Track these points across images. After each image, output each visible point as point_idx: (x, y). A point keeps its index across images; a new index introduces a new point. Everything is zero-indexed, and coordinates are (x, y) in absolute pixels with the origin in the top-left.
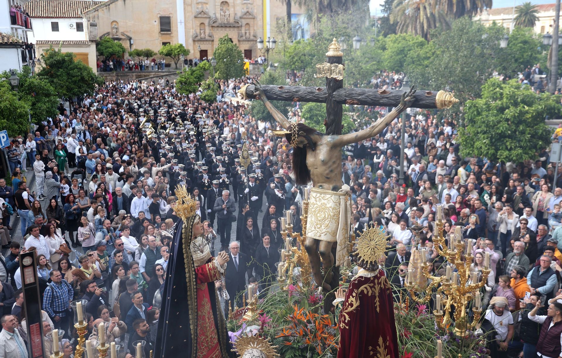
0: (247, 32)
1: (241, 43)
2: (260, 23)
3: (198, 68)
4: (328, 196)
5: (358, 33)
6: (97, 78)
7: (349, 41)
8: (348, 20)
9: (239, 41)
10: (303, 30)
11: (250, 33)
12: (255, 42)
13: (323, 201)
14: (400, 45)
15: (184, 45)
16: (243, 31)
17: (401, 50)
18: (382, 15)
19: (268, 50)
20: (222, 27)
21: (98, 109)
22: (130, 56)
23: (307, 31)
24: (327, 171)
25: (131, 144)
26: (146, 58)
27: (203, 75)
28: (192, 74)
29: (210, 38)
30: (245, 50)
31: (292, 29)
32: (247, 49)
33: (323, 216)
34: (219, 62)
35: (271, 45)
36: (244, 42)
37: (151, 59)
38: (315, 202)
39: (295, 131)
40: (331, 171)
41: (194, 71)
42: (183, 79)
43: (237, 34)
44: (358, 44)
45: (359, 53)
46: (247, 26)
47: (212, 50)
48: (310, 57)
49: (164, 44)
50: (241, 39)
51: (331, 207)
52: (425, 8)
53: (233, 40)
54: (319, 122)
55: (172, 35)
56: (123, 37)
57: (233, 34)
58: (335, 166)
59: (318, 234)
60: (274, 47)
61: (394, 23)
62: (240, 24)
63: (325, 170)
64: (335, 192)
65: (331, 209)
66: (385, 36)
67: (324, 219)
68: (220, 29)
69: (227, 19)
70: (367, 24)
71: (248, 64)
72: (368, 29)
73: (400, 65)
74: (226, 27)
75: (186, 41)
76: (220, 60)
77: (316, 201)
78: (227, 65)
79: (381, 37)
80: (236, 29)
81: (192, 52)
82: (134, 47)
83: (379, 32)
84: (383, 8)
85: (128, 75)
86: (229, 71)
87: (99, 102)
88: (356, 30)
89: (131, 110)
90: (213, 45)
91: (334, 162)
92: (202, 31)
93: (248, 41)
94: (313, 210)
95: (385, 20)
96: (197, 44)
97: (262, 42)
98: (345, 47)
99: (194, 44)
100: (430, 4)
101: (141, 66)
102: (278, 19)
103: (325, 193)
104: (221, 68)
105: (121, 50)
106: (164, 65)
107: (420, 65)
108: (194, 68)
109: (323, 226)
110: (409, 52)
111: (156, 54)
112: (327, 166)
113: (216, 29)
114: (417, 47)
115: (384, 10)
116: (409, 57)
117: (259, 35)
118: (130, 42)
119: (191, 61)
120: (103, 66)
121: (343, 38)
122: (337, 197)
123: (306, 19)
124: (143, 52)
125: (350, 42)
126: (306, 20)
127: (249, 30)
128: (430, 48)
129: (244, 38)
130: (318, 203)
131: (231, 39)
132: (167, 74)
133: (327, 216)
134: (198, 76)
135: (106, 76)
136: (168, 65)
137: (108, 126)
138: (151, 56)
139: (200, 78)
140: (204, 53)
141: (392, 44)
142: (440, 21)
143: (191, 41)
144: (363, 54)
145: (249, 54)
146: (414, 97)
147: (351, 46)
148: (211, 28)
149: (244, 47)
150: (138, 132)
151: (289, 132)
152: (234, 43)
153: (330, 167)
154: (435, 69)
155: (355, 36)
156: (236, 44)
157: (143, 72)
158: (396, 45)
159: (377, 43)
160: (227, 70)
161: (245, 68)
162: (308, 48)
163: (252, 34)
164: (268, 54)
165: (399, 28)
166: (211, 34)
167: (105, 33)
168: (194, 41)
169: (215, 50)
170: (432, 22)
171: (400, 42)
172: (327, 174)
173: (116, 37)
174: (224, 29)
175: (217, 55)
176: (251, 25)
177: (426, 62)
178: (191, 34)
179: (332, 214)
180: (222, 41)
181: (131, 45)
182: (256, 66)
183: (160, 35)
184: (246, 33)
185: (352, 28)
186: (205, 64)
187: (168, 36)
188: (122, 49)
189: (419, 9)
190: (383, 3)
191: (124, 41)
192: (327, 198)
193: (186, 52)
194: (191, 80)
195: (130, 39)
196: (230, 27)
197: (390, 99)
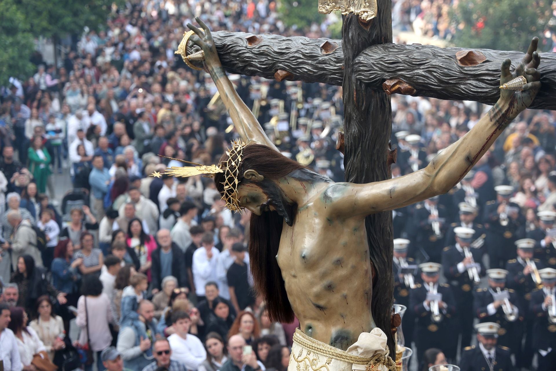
24: (316, 289)
39: (232, 168)
40: (330, 288)
58: (342, 272)
63: (312, 284)
77: (299, 368)
91: (339, 263)
103: (317, 351)
112: (317, 272)
122: (343, 366)
151: (215, 169)
153: (324, 275)
172: (318, 296)
192: (319, 366)
197: (483, 81)
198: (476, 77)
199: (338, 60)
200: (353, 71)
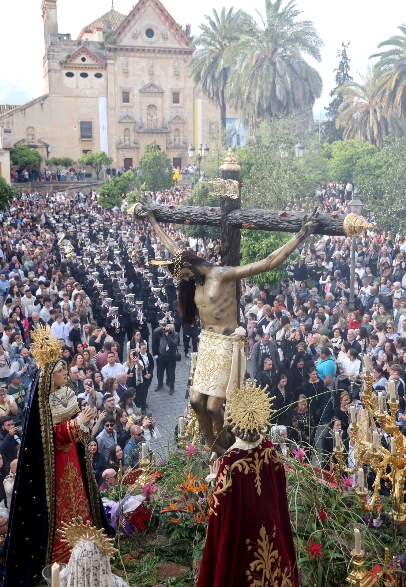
0: (177, 138)
1: (170, 150)
2: (191, 128)
3: (123, 178)
4: (219, 341)
5: (300, 139)
6: (11, 190)
7: (290, 148)
8: (290, 125)
9: (167, 148)
10: (238, 136)
11: (179, 139)
12: (185, 150)
13: (213, 347)
14: (348, 152)
15: (107, 153)
16: (172, 138)
17: (349, 158)
18: (326, 119)
19: (200, 159)
20: (149, 132)
21: (11, 224)
22: (47, 165)
23: (243, 137)
24: (216, 311)
25: (48, 263)
26: (64, 167)
27: (128, 186)
28: (115, 186)
29: (135, 145)
30: (174, 159)
31: (227, 135)
32: (176, 157)
33: (212, 365)
34: (145, 171)
35: (203, 153)
36: (173, 150)
37: (70, 168)
38: (204, 348)
39: (178, 261)
40: (222, 311)
41: (117, 182)
42: (106, 191)
43: (165, 141)
44: (301, 152)
45: (301, 162)
46: (177, 131)
47: (138, 159)
48: (247, 166)
49: (85, 152)
50: (170, 146)
51: (221, 355)
52: (375, 111)
53: (161, 147)
54: (259, 239)
55: (93, 142)
56: (40, 144)
57: (161, 141)
58: (227, 304)
59: (206, 388)
60: (206, 155)
61: (340, 128)
62: (169, 129)
63: (215, 309)
64: (226, 336)
65: (221, 357)
66: (330, 142)
67: (213, 369)
68: (146, 135)
69: (155, 124)
70: (310, 129)
71: (177, 174)
72: (311, 135)
73: (347, 175)
74: (153, 133)
75: (109, 148)
76: (146, 169)
77: (205, 346)
78: (154, 175)
79: (326, 144)
80: (164, 135)
81: (115, 160)
82: (51, 156)
83: (324, 138)
84: (328, 111)
85: (44, 187)
86: (157, 181)
87: (13, 216)
88: (299, 137)
89: (48, 225)
90: (138, 153)
91: (226, 300)
92: (126, 138)
93: (178, 148)
94: (202, 357)
95: (330, 125)
96: (120, 152)
97: (193, 149)
98: (287, 155)
99: (118, 152)
100: (381, 108)
101: (59, 177)
102: (211, 124)
103: (215, 337)
104: (147, 178)
105: (38, 159)
106: (84, 175)
107: (370, 175)
108: (118, 179)
109: (211, 378)
110: (358, 161)
111: (75, 163)
112: (217, 304)
113: (142, 135)
114: (367, 154)
115: (329, 113)
116: (359, 166)
117: (190, 142)
118: (47, 150)
119: (114, 170)
120: (18, 177)
121: (284, 146)
122: (229, 343)
123: (241, 123)
124: (62, 161)
125: (292, 150)
126: (242, 125)
127: (179, 136)
128: (382, 156)
129: (173, 145)
130: (207, 349)
131: (158, 146)
132: (88, 184)
133: (216, 366)
134: (122, 187)
135: (21, 188)
136: (88, 175)
137: (23, 242)
138: (70, 165)
139: (124, 190)
140: (128, 162)
141: (338, 152)
142: (392, 126)
143: (114, 148)
144: (307, 163)
145: (178, 162)
146: (318, 221)
147: (294, 154)
148: (136, 134)
149: (173, 155)
150: (56, 249)
151: (170, 262)
152: (162, 151)
153: (220, 305)
154: (389, 179)
155: (297, 143)
156: (164, 152)
157: (61, 183)
158: (343, 152)
159: (322, 150)
160: (154, 180)
161: (174, 178)
162: (245, 156)
163: (182, 140)
164: (200, 162)
165: (346, 133)
166: (136, 141)
167: (20, 139)
168: (118, 148)
169: (140, 158)
170: (383, 127)
171: (347, 149)
172: (217, 314)
173: (32, 144)
174: (150, 135)
175: (143, 164)
176: (181, 131)
177: (377, 172)
178: (115, 140)
179: (222, 363)
180: (149, 148)
181: (48, 153)
182: (186, 176)
183: (80, 142)
184: (175, 140)
185: (294, 134)
186: (129, 174)
187: (89, 143)
188: (39, 157)
189: (369, 113)
190: (328, 106)
191: (41, 149)
192: (217, 343)
193: (109, 161)
194: (115, 192)
195: (47, 146)
196: (158, 133)
197: (291, 223)
198: (287, 222)
199: (219, 216)
200: (226, 220)
